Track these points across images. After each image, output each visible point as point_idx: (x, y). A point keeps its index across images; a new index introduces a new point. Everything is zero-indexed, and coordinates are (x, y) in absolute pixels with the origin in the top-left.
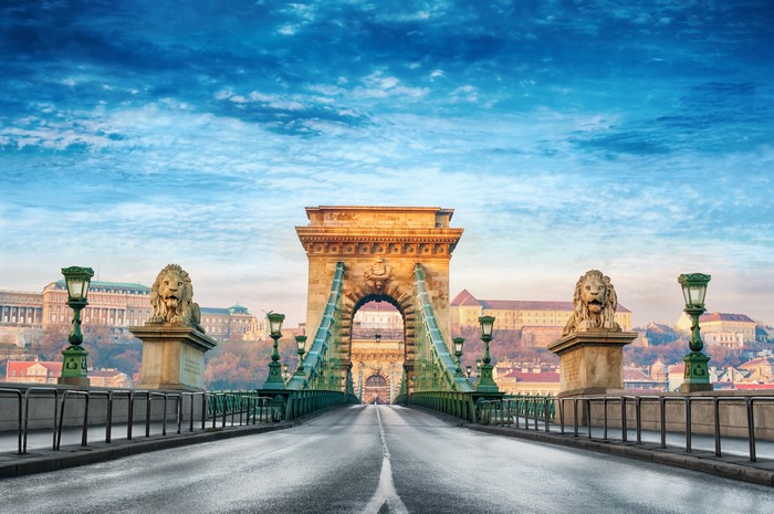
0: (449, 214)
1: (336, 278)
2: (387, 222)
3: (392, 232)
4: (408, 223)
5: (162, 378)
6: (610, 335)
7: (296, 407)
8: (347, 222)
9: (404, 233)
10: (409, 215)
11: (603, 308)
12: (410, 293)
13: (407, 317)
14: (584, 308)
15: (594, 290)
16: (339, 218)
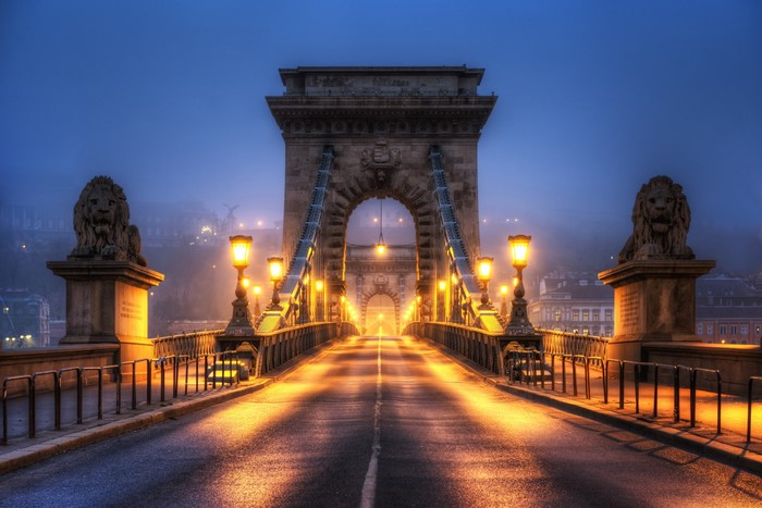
0: (477, 75)
1: (323, 167)
2: (392, 89)
3: (400, 103)
4: (422, 90)
5: (92, 329)
6: (679, 263)
7: (269, 357)
8: (337, 89)
9: (416, 103)
10: (423, 79)
11: (671, 228)
12: (423, 186)
13: (421, 219)
14: (647, 226)
15: (660, 203)
16: (326, 83)
